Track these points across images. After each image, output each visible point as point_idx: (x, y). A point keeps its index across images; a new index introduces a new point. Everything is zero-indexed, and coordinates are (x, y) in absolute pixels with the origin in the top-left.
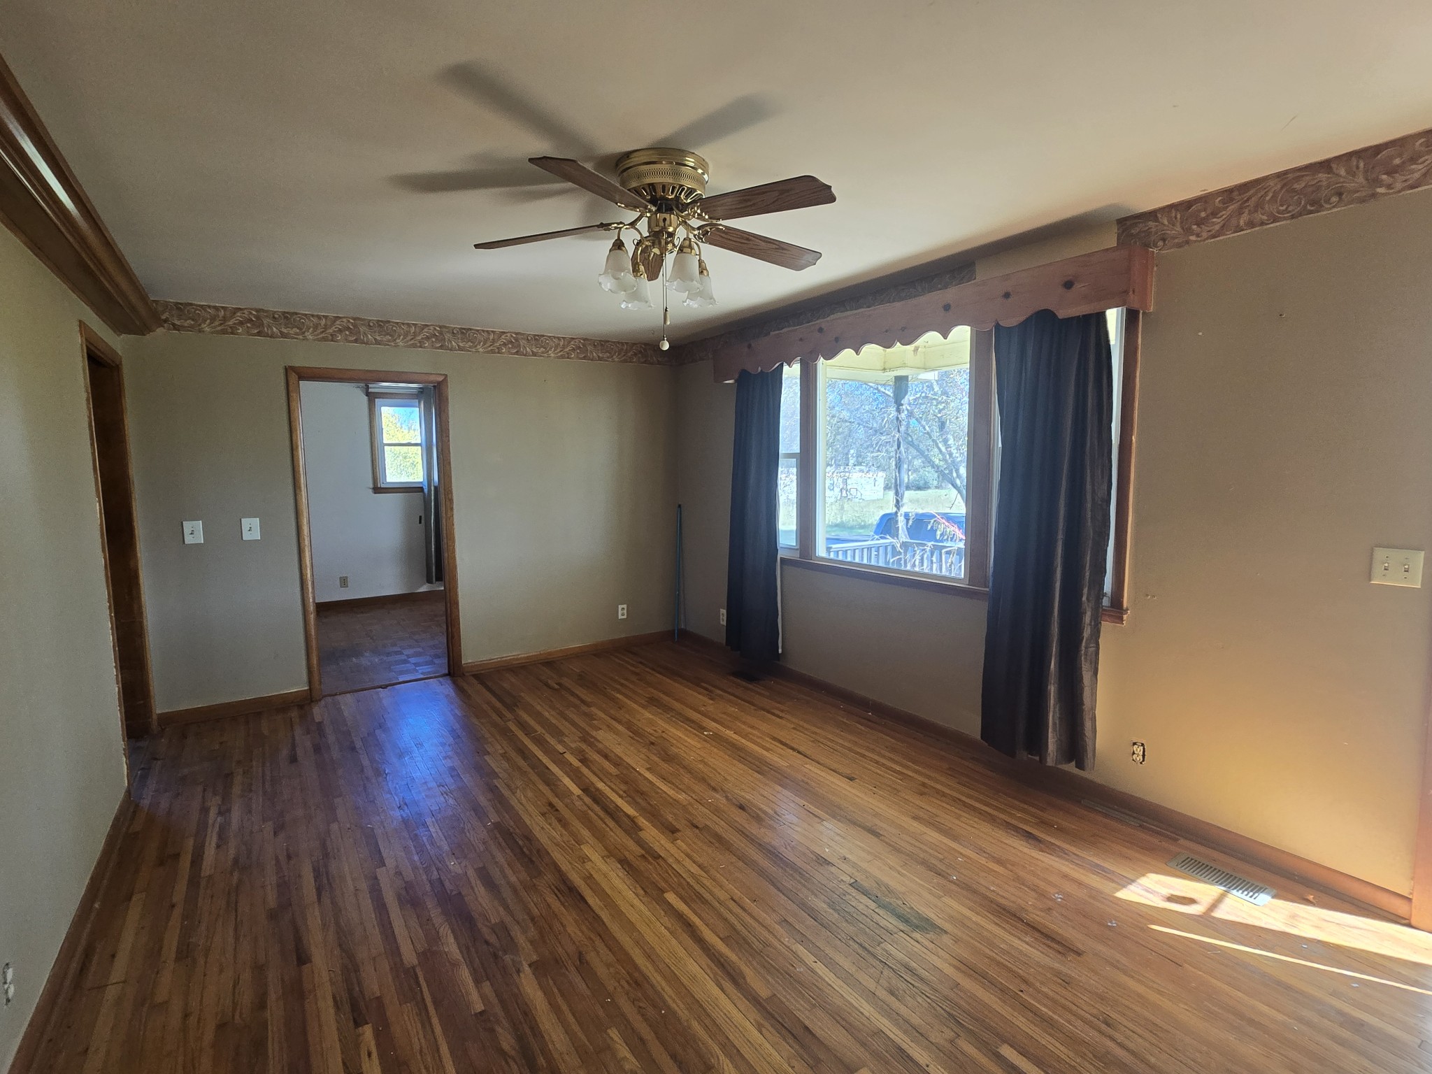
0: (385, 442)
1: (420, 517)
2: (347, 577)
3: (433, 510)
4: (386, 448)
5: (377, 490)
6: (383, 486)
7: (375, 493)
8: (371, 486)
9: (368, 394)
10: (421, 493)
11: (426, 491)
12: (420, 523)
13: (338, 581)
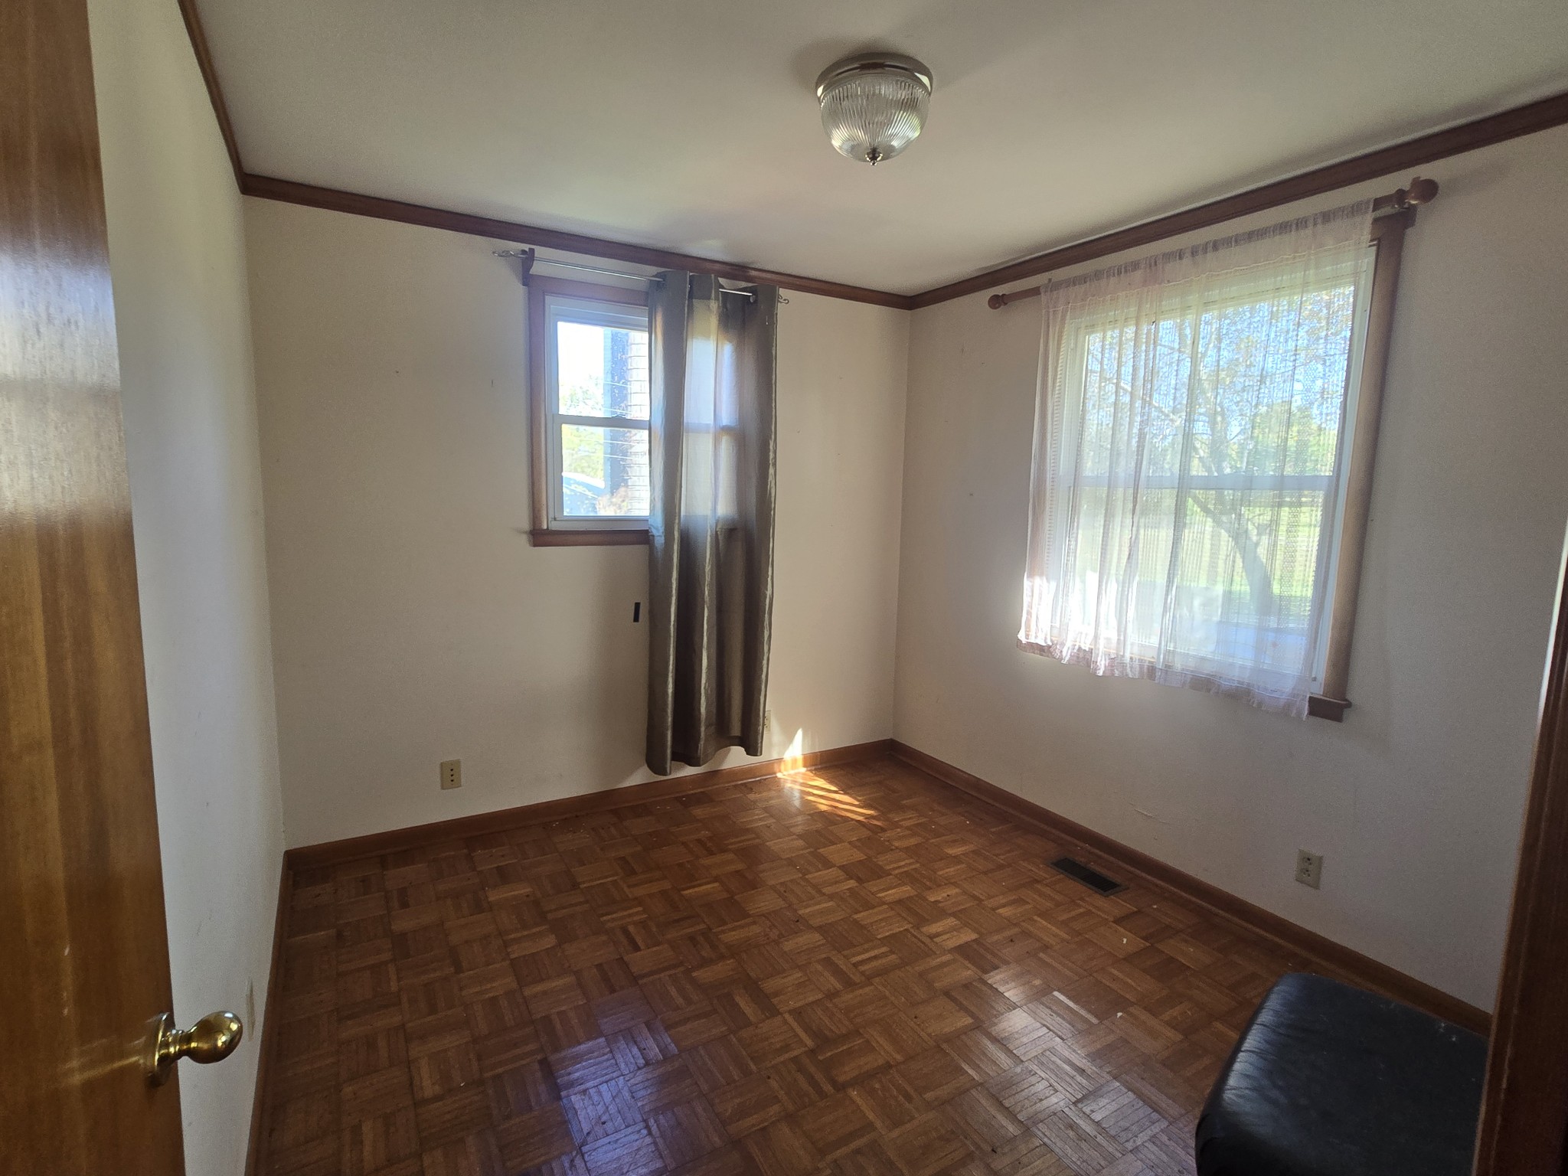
0: (563, 411)
1: (637, 605)
2: (458, 762)
3: (674, 592)
4: (567, 430)
5: (540, 536)
6: (555, 526)
7: (535, 546)
8: (526, 525)
9: (527, 279)
10: (647, 546)
11: (659, 540)
12: (636, 619)
13: (438, 770)
